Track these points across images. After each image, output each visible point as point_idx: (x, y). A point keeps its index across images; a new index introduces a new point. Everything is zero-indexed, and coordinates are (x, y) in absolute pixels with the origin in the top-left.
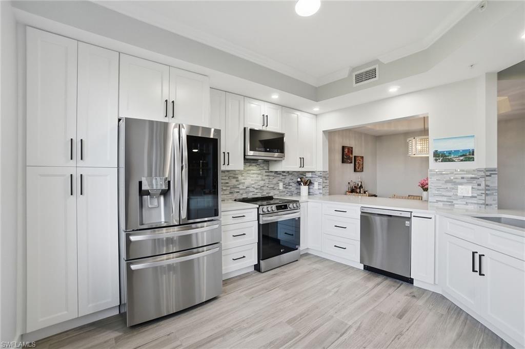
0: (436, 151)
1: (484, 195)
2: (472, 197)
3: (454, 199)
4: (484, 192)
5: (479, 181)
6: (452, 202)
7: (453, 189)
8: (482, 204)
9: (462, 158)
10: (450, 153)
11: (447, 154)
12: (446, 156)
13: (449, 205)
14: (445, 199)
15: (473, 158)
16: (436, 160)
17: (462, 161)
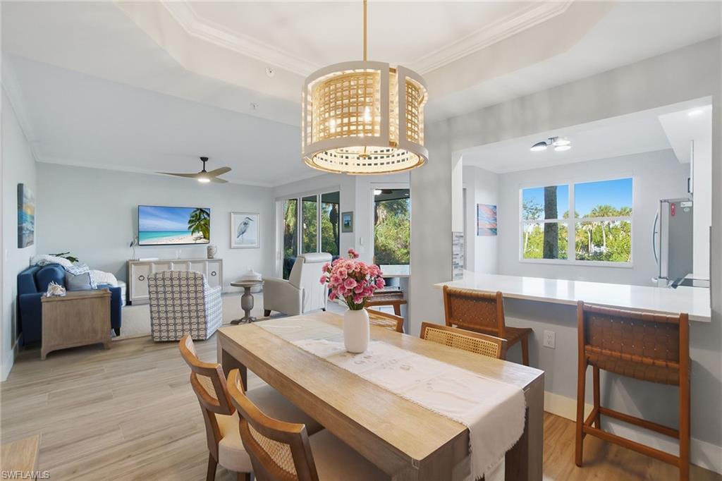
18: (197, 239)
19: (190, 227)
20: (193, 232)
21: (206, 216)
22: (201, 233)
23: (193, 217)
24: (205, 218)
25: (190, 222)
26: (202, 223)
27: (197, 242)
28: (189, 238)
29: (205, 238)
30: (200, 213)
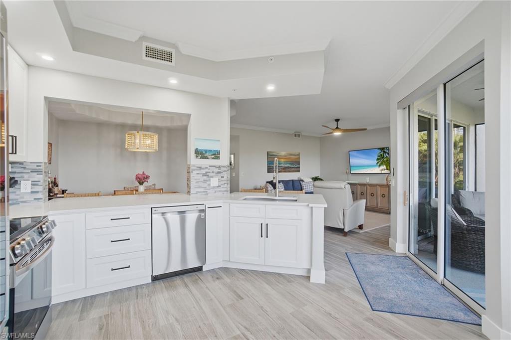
0: (197, 149)
1: (226, 185)
2: (219, 186)
3: (208, 189)
4: (226, 182)
5: (222, 175)
6: (206, 192)
7: (207, 181)
8: (224, 191)
9: (213, 156)
10: (206, 151)
11: (204, 152)
12: (203, 154)
13: (205, 194)
14: (202, 190)
15: (219, 157)
16: (197, 157)
17: (213, 158)
18: (382, 170)
19: (378, 163)
20: (379, 166)
21: (387, 155)
22: (385, 167)
23: (379, 156)
24: (387, 157)
25: (378, 159)
26: (385, 160)
27: (383, 172)
28: (377, 170)
29: (387, 169)
30: (383, 154)
